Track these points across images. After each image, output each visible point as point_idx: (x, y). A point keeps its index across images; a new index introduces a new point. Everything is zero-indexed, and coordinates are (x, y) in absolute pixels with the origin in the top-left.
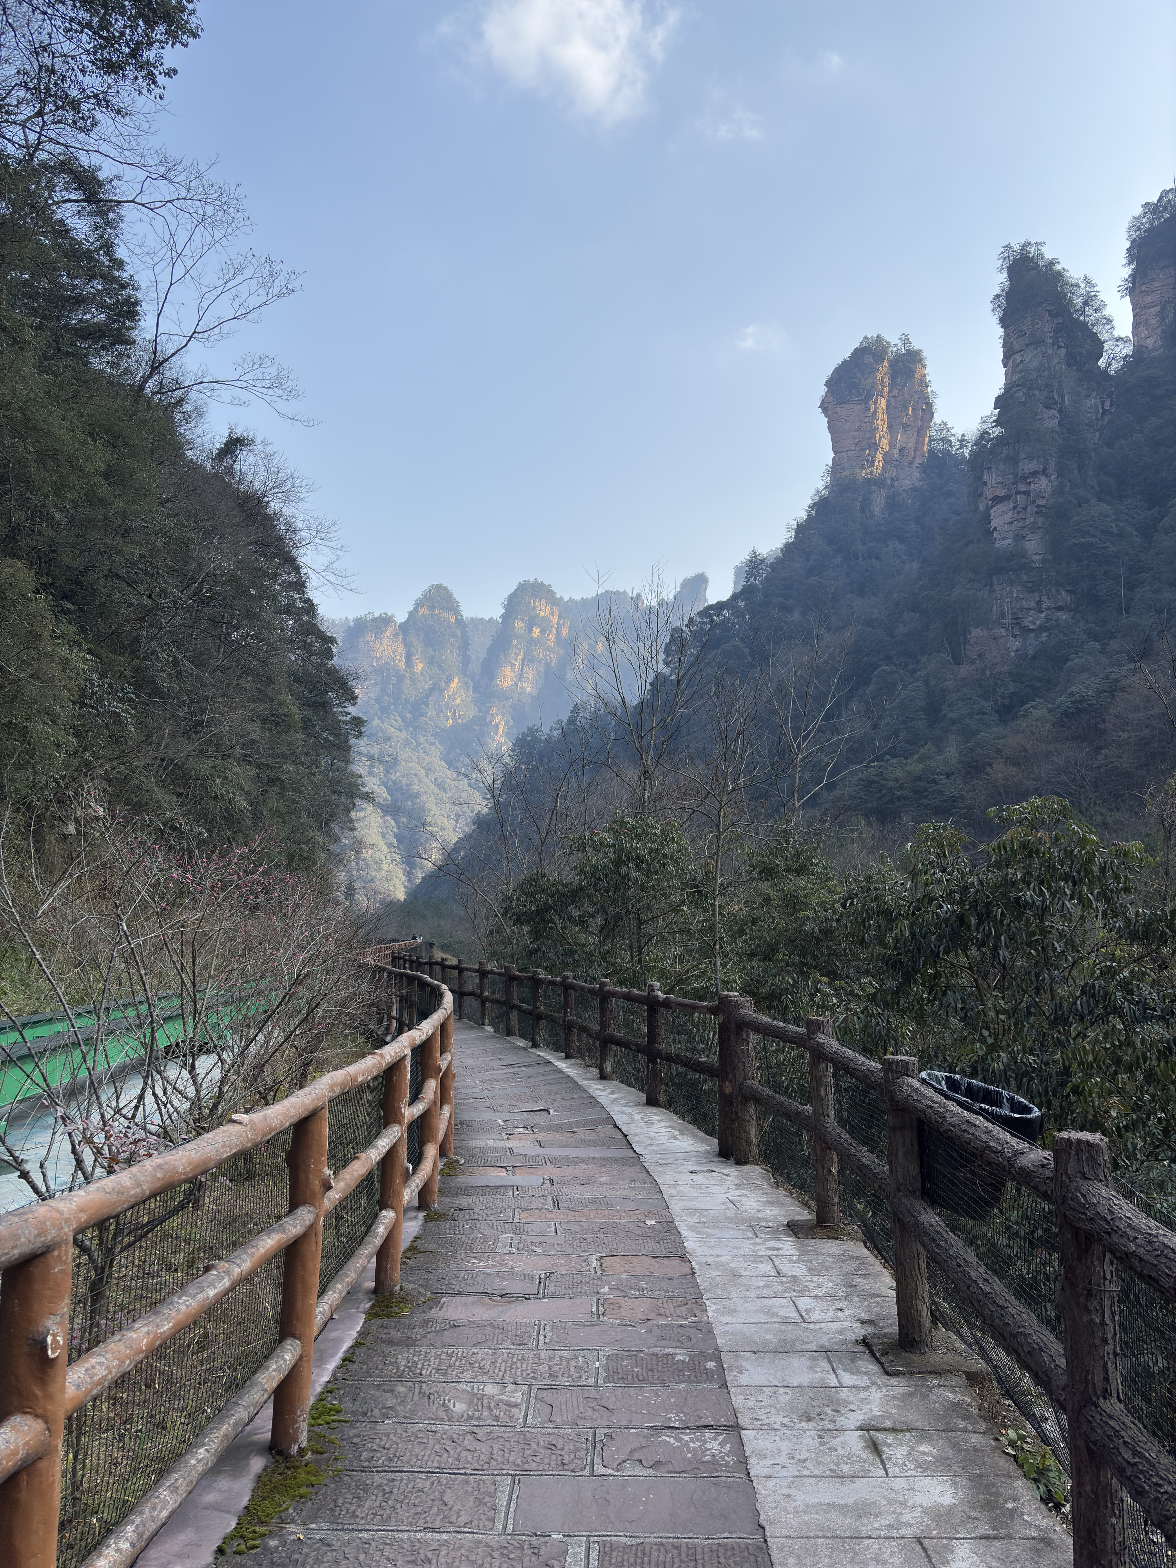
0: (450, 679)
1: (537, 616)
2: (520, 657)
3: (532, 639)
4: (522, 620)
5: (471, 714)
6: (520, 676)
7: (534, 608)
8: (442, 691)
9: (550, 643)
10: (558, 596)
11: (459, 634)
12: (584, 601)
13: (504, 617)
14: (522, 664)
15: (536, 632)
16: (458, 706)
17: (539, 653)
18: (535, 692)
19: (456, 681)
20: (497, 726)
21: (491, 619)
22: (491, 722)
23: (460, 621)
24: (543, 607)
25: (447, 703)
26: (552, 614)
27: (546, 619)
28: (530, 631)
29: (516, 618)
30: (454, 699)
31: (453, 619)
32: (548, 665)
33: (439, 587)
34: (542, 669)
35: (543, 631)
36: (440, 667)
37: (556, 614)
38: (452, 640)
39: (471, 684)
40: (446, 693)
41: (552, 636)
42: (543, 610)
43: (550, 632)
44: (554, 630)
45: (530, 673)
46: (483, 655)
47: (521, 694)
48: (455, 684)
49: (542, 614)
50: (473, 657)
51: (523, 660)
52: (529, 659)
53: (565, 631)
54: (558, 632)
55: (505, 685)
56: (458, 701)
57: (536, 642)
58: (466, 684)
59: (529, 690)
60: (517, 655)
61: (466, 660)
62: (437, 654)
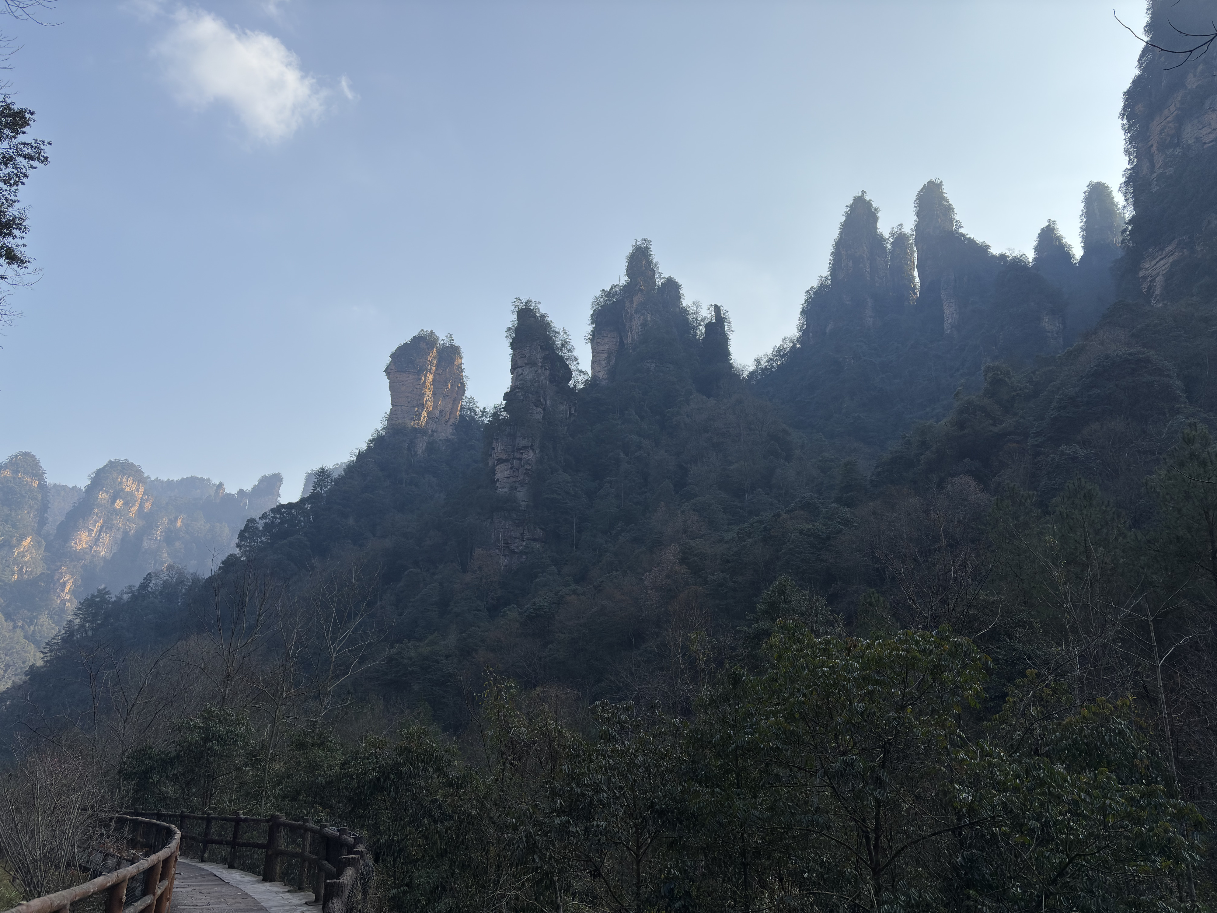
0: (23, 537)
1: (122, 490)
2: (99, 524)
3: (115, 510)
4: (107, 492)
5: (39, 571)
6: (96, 541)
7: (121, 483)
8: (12, 547)
9: (131, 515)
10: (145, 475)
11: (40, 497)
12: (170, 483)
13: (89, 488)
14: (101, 531)
15: (119, 504)
16: (27, 562)
17: (119, 522)
18: (109, 556)
19: (29, 540)
20: (64, 584)
21: (74, 488)
22: (58, 580)
23: (43, 486)
24: (129, 483)
25: (15, 559)
26: (138, 490)
27: (131, 494)
28: (113, 502)
29: (101, 490)
30: (24, 556)
31: (36, 484)
32: (126, 533)
33: (27, 454)
34: (119, 536)
35: (126, 504)
36: (14, 526)
37: (142, 490)
38: (32, 502)
39: (44, 543)
40: (16, 550)
41: (134, 509)
42: (129, 485)
43: (133, 505)
44: (137, 504)
45: (106, 538)
46: (61, 518)
47: (94, 556)
48: (27, 542)
49: (127, 489)
50: (50, 519)
51: (102, 527)
52: (107, 526)
53: (148, 506)
54: (141, 506)
55: (79, 547)
56: (28, 558)
57: (117, 512)
58: (39, 543)
59: (103, 553)
60: (96, 522)
61: (42, 522)
62: (13, 513)
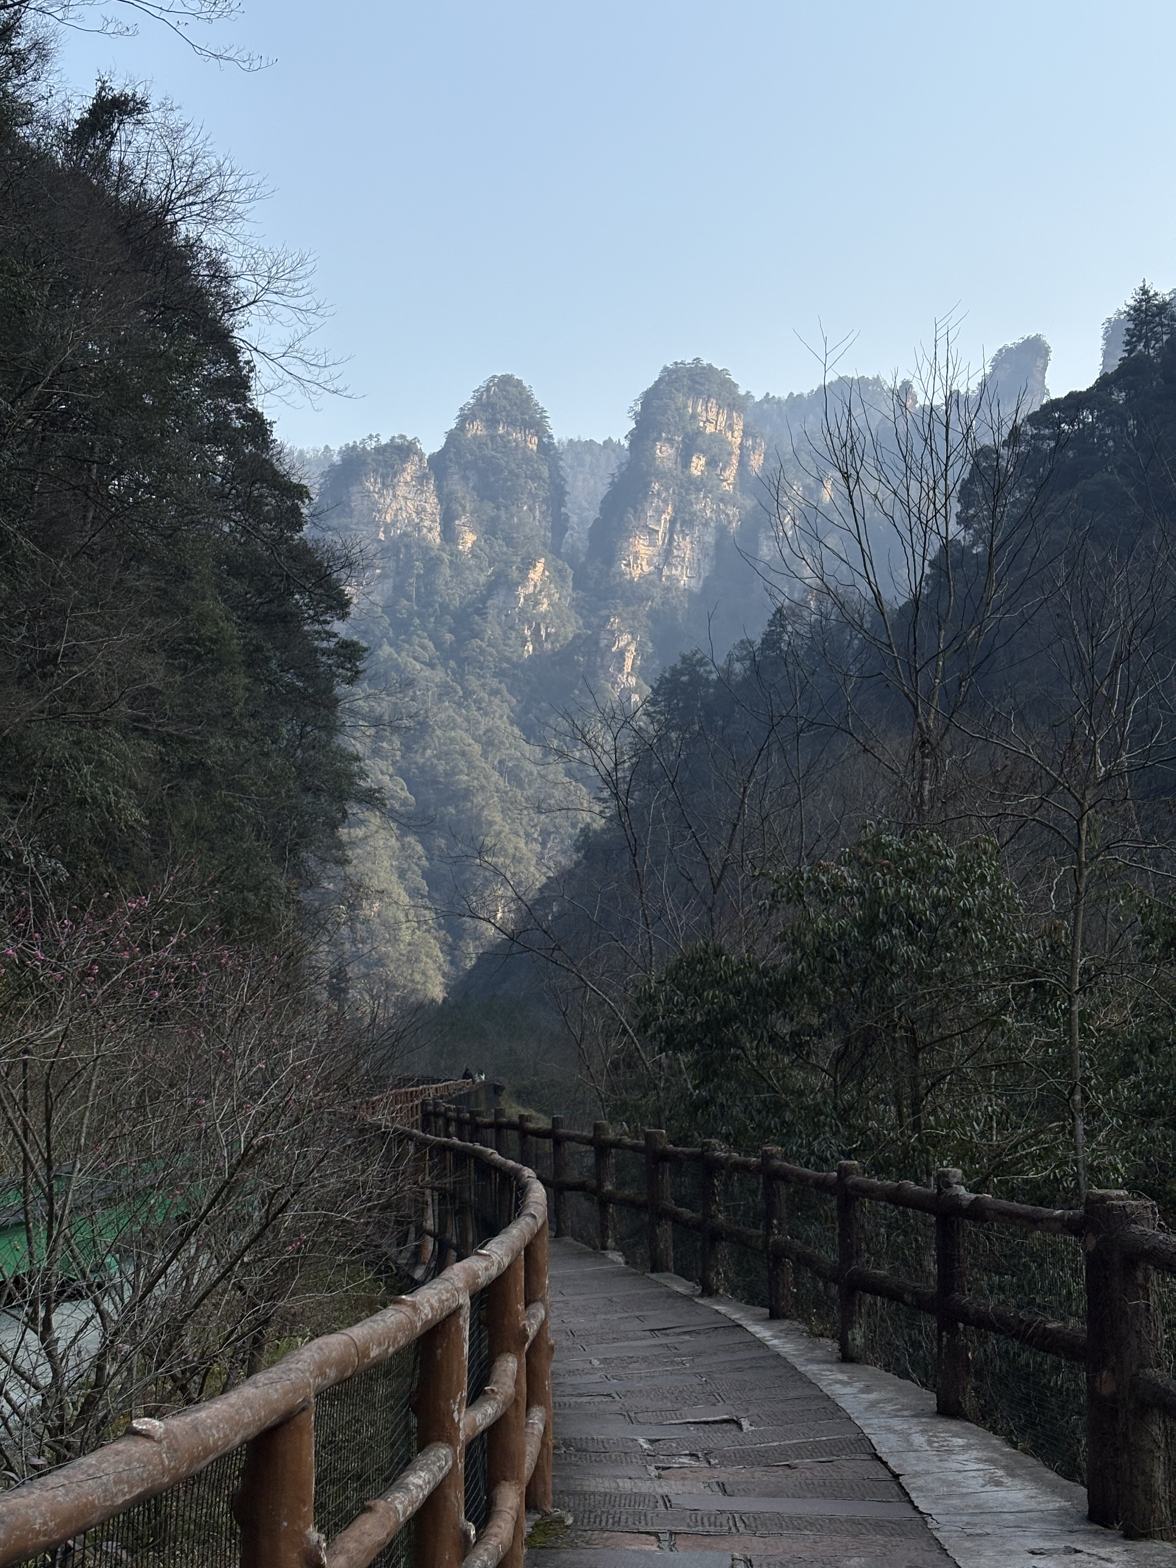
0: (528, 564)
1: (699, 433)
2: (666, 517)
3: (691, 480)
4: (670, 441)
5: (570, 631)
6: (667, 555)
7: (694, 416)
8: (512, 586)
9: (727, 487)
10: (742, 391)
11: (546, 474)
12: (795, 401)
13: (634, 437)
14: (671, 531)
15: (698, 465)
16: (544, 616)
17: (704, 507)
18: (696, 586)
19: (540, 566)
20: (621, 654)
21: (608, 443)
22: (609, 646)
23: (546, 448)
24: (712, 415)
25: (522, 610)
26: (730, 427)
27: (717, 439)
28: (686, 463)
29: (658, 439)
30: (537, 603)
31: (533, 444)
32: (722, 530)
33: (506, 381)
34: (710, 539)
35: (711, 463)
36: (509, 541)
37: (739, 427)
38: (532, 485)
39: (570, 572)
40: (521, 592)
41: (730, 474)
42: (712, 420)
43: (727, 464)
44: (735, 461)
45: (686, 547)
46: (593, 514)
47: (668, 589)
48: (537, 573)
49: (710, 429)
50: (574, 519)
51: (673, 522)
52: (683, 519)
53: (756, 461)
54: (743, 463)
55: (636, 573)
56: (544, 607)
57: (697, 485)
58: (560, 572)
59: (684, 581)
60: (660, 512)
61: (560, 525)
62: (503, 514)
